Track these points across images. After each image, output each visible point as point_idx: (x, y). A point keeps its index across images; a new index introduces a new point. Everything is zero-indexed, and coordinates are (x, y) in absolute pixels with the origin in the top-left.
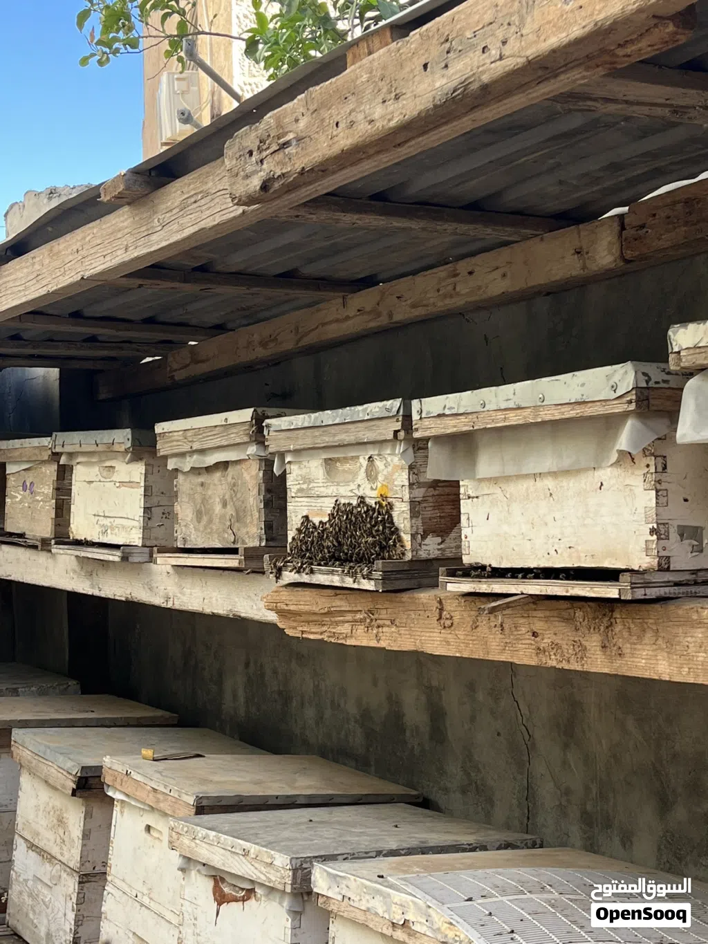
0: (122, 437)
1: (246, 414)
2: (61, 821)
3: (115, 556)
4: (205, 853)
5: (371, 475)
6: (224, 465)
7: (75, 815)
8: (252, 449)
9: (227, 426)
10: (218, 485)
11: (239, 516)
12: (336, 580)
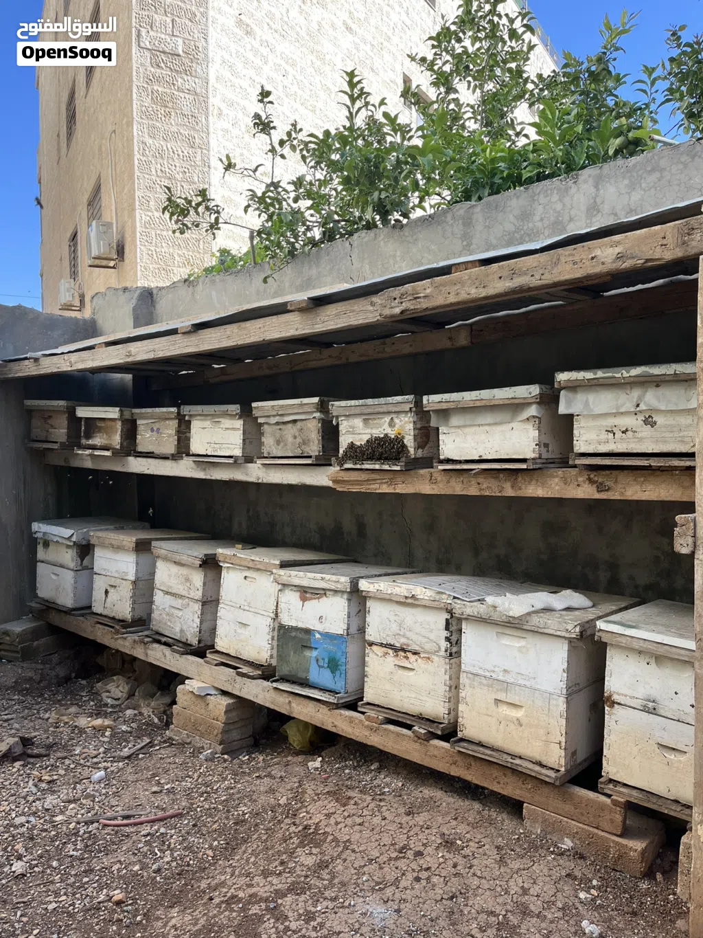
0: (235, 408)
1: (316, 400)
2: (187, 580)
3: (231, 461)
4: (297, 582)
5: (391, 424)
6: (295, 421)
7: (198, 578)
8: (318, 415)
9: (301, 405)
10: (290, 431)
11: (305, 442)
12: (377, 467)
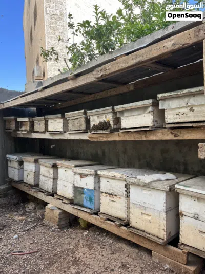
1: (83, 111)
3: (59, 133)
5: (106, 117)
6: (77, 118)
7: (52, 171)
8: (84, 116)
9: (79, 113)
11: (81, 125)
